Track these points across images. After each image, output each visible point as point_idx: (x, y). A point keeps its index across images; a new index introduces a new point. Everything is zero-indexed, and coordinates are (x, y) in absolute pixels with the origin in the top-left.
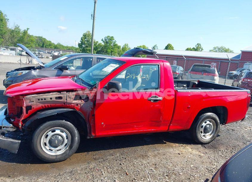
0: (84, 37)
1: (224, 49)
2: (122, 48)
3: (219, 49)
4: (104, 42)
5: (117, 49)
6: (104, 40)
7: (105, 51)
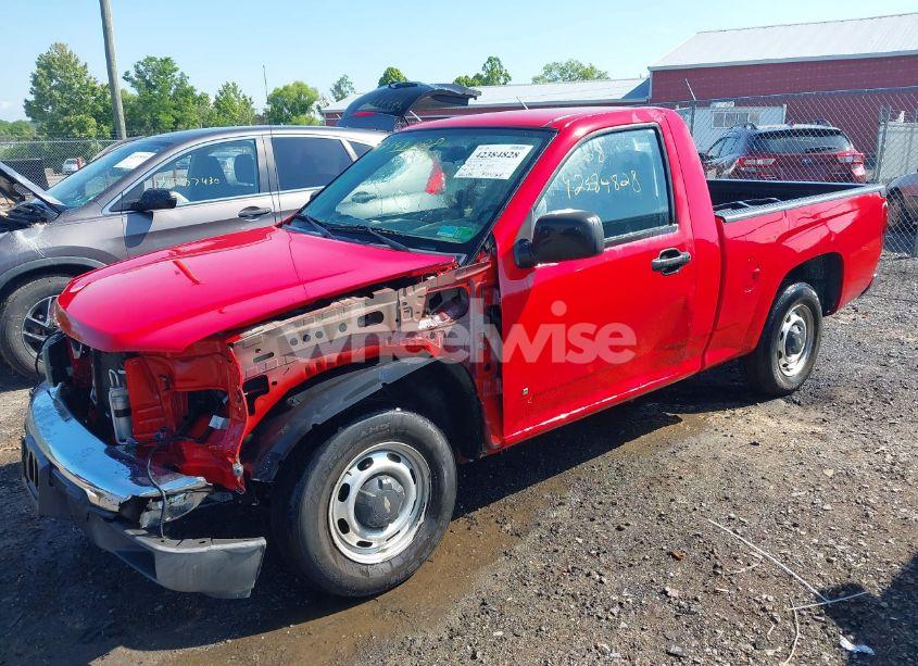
0: (44, 72)
1: (577, 69)
2: (212, 100)
3: (563, 71)
4: (134, 84)
5: (196, 107)
6: (133, 74)
7: (148, 124)
